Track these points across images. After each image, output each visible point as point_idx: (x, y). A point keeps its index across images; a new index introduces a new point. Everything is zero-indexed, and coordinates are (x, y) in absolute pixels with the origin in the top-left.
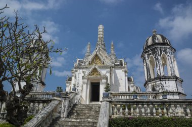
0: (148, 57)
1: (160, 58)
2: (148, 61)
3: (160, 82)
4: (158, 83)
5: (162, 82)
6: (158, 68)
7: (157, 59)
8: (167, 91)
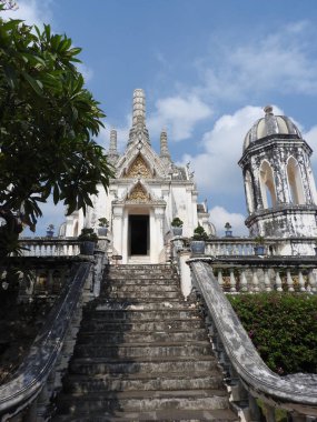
0: (258, 164)
1: (283, 167)
2: (257, 173)
3: (284, 217)
4: (279, 218)
5: (288, 217)
6: (280, 188)
7: (277, 169)
8: (299, 234)
